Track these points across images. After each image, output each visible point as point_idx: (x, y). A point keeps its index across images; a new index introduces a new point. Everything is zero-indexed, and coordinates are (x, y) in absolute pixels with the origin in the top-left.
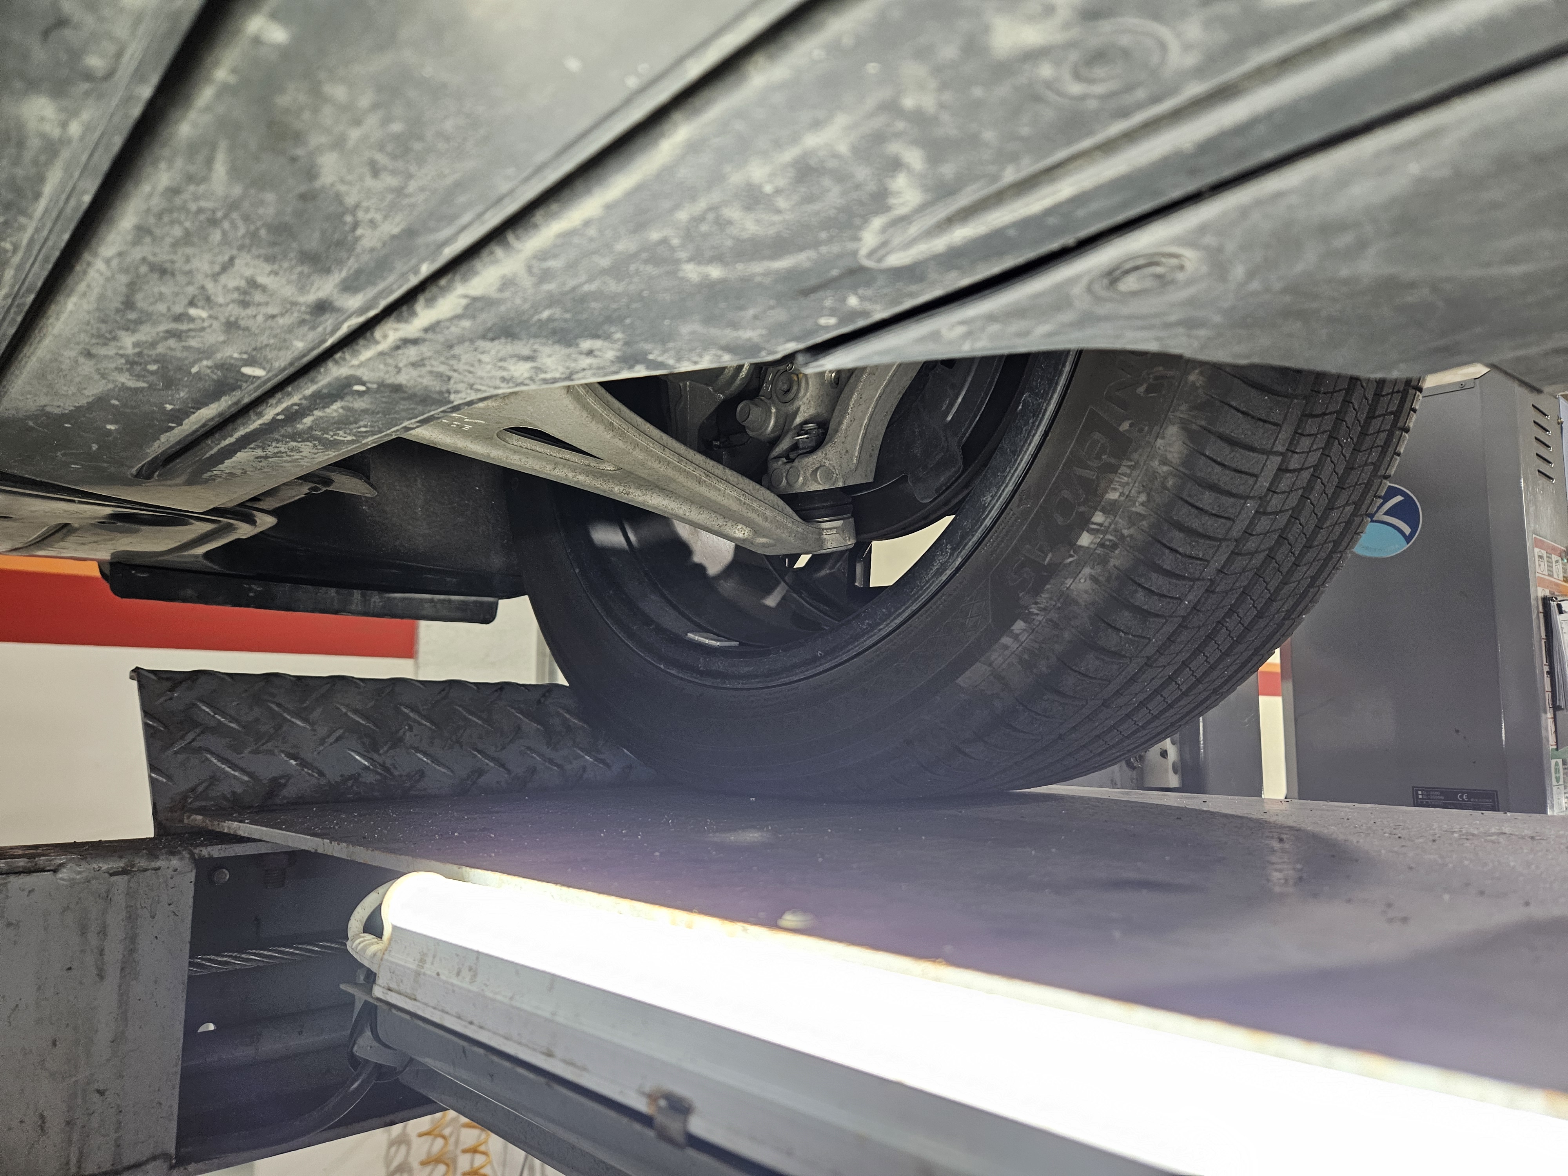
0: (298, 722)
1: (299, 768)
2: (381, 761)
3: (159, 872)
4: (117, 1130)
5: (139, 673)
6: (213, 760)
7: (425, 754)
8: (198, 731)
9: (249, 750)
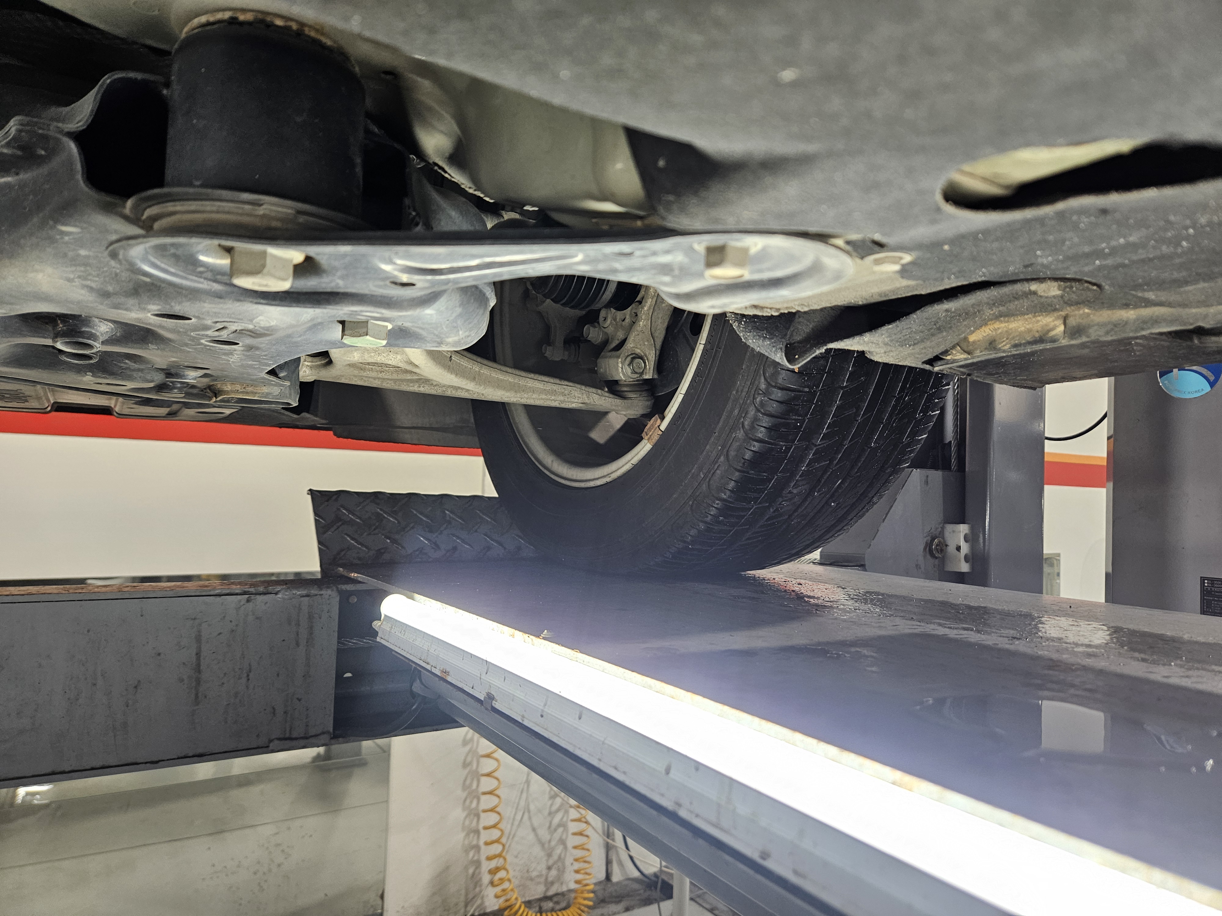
0: (391, 519)
1: (391, 544)
3: (322, 596)
4: (306, 718)
5: (311, 492)
6: (348, 538)
7: (458, 538)
8: (340, 523)
9: (366, 534)
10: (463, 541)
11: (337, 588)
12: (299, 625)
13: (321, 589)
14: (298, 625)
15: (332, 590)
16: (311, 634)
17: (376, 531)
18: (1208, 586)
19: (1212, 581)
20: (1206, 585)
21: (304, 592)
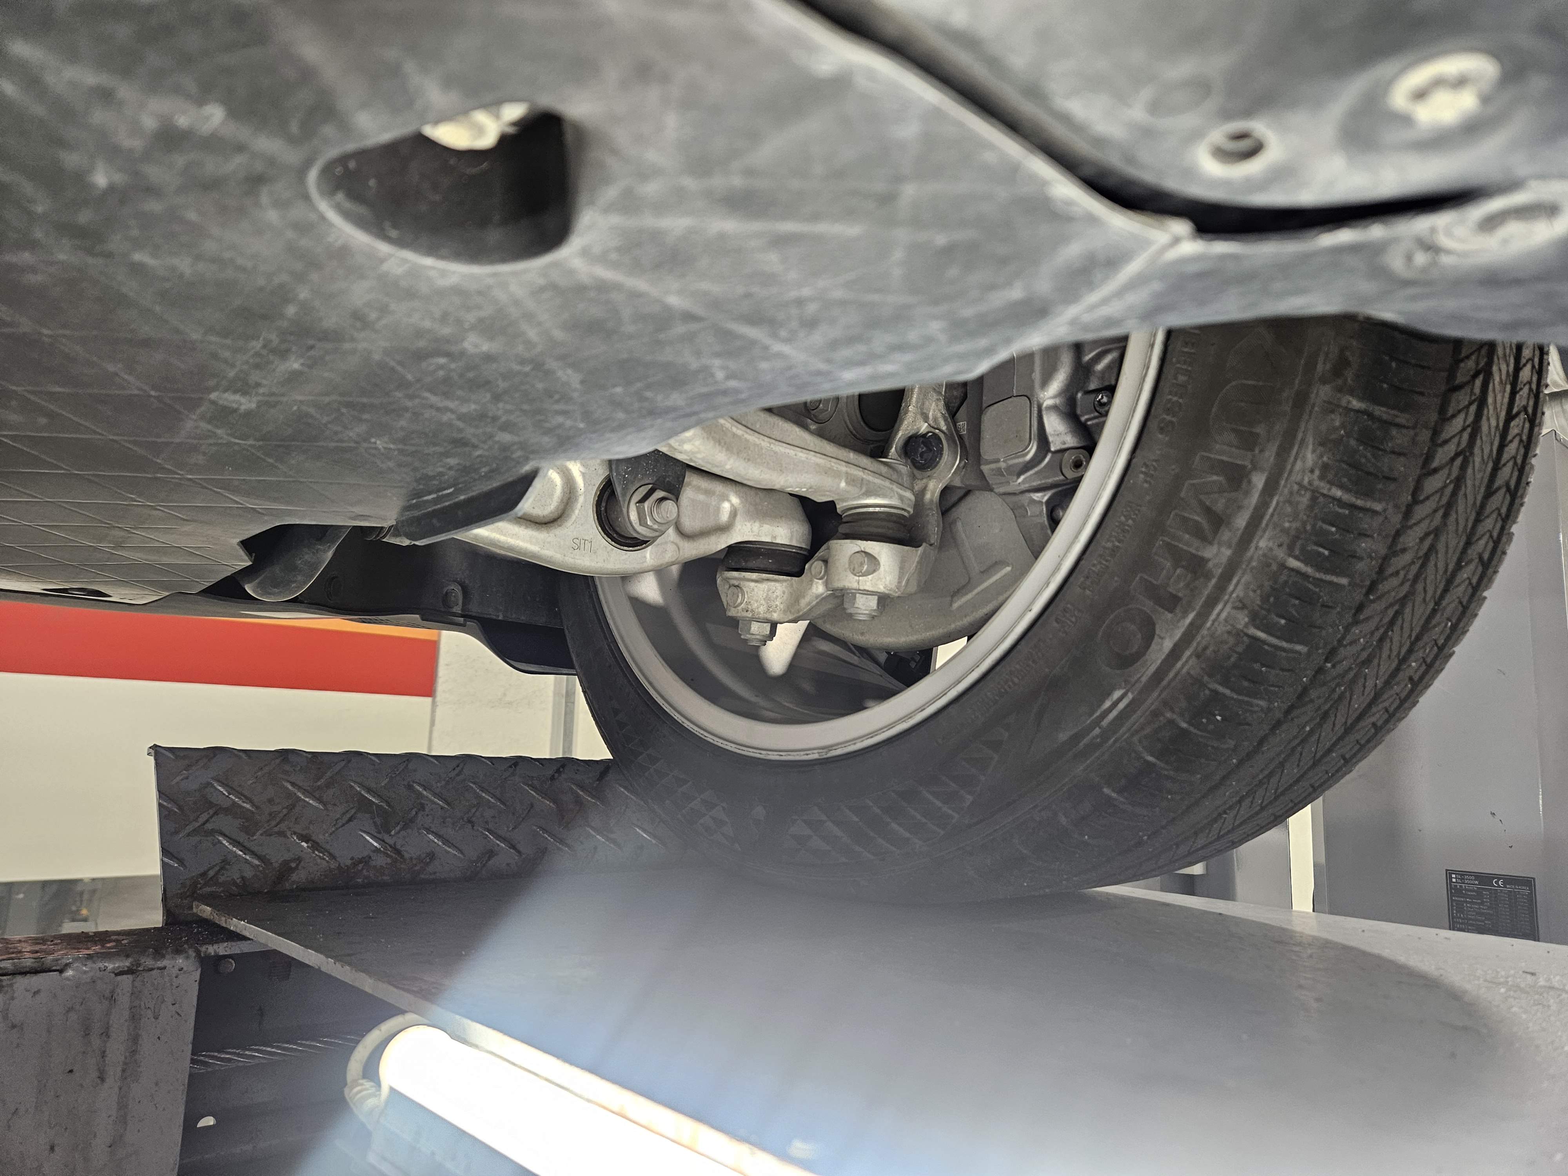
0: (311, 802)
1: (310, 850)
2: (391, 842)
3: (164, 971)
5: (157, 751)
6: (224, 842)
7: (437, 835)
8: (211, 812)
9: (260, 832)
10: (446, 842)
11: (198, 952)
12: (108, 1036)
13: (163, 956)
14: (106, 1034)
15: (187, 958)
16: (134, 1052)
17: (283, 826)
18: (1456, 882)
19: (1461, 875)
20: (1454, 880)
21: (126, 963)
